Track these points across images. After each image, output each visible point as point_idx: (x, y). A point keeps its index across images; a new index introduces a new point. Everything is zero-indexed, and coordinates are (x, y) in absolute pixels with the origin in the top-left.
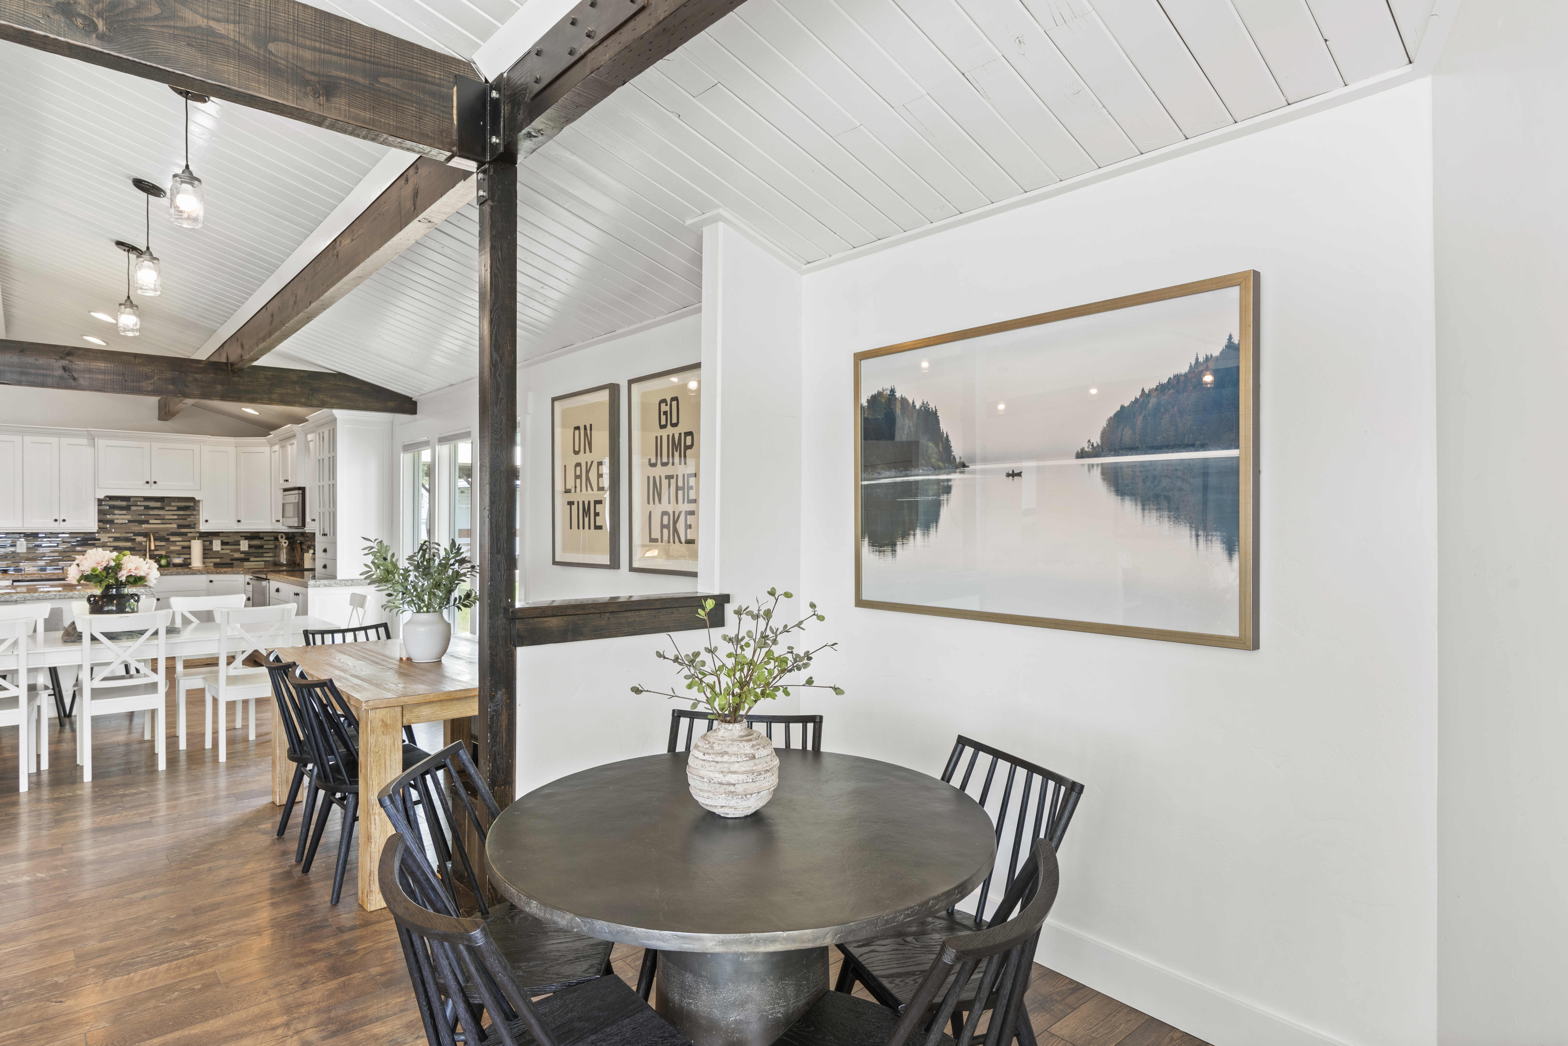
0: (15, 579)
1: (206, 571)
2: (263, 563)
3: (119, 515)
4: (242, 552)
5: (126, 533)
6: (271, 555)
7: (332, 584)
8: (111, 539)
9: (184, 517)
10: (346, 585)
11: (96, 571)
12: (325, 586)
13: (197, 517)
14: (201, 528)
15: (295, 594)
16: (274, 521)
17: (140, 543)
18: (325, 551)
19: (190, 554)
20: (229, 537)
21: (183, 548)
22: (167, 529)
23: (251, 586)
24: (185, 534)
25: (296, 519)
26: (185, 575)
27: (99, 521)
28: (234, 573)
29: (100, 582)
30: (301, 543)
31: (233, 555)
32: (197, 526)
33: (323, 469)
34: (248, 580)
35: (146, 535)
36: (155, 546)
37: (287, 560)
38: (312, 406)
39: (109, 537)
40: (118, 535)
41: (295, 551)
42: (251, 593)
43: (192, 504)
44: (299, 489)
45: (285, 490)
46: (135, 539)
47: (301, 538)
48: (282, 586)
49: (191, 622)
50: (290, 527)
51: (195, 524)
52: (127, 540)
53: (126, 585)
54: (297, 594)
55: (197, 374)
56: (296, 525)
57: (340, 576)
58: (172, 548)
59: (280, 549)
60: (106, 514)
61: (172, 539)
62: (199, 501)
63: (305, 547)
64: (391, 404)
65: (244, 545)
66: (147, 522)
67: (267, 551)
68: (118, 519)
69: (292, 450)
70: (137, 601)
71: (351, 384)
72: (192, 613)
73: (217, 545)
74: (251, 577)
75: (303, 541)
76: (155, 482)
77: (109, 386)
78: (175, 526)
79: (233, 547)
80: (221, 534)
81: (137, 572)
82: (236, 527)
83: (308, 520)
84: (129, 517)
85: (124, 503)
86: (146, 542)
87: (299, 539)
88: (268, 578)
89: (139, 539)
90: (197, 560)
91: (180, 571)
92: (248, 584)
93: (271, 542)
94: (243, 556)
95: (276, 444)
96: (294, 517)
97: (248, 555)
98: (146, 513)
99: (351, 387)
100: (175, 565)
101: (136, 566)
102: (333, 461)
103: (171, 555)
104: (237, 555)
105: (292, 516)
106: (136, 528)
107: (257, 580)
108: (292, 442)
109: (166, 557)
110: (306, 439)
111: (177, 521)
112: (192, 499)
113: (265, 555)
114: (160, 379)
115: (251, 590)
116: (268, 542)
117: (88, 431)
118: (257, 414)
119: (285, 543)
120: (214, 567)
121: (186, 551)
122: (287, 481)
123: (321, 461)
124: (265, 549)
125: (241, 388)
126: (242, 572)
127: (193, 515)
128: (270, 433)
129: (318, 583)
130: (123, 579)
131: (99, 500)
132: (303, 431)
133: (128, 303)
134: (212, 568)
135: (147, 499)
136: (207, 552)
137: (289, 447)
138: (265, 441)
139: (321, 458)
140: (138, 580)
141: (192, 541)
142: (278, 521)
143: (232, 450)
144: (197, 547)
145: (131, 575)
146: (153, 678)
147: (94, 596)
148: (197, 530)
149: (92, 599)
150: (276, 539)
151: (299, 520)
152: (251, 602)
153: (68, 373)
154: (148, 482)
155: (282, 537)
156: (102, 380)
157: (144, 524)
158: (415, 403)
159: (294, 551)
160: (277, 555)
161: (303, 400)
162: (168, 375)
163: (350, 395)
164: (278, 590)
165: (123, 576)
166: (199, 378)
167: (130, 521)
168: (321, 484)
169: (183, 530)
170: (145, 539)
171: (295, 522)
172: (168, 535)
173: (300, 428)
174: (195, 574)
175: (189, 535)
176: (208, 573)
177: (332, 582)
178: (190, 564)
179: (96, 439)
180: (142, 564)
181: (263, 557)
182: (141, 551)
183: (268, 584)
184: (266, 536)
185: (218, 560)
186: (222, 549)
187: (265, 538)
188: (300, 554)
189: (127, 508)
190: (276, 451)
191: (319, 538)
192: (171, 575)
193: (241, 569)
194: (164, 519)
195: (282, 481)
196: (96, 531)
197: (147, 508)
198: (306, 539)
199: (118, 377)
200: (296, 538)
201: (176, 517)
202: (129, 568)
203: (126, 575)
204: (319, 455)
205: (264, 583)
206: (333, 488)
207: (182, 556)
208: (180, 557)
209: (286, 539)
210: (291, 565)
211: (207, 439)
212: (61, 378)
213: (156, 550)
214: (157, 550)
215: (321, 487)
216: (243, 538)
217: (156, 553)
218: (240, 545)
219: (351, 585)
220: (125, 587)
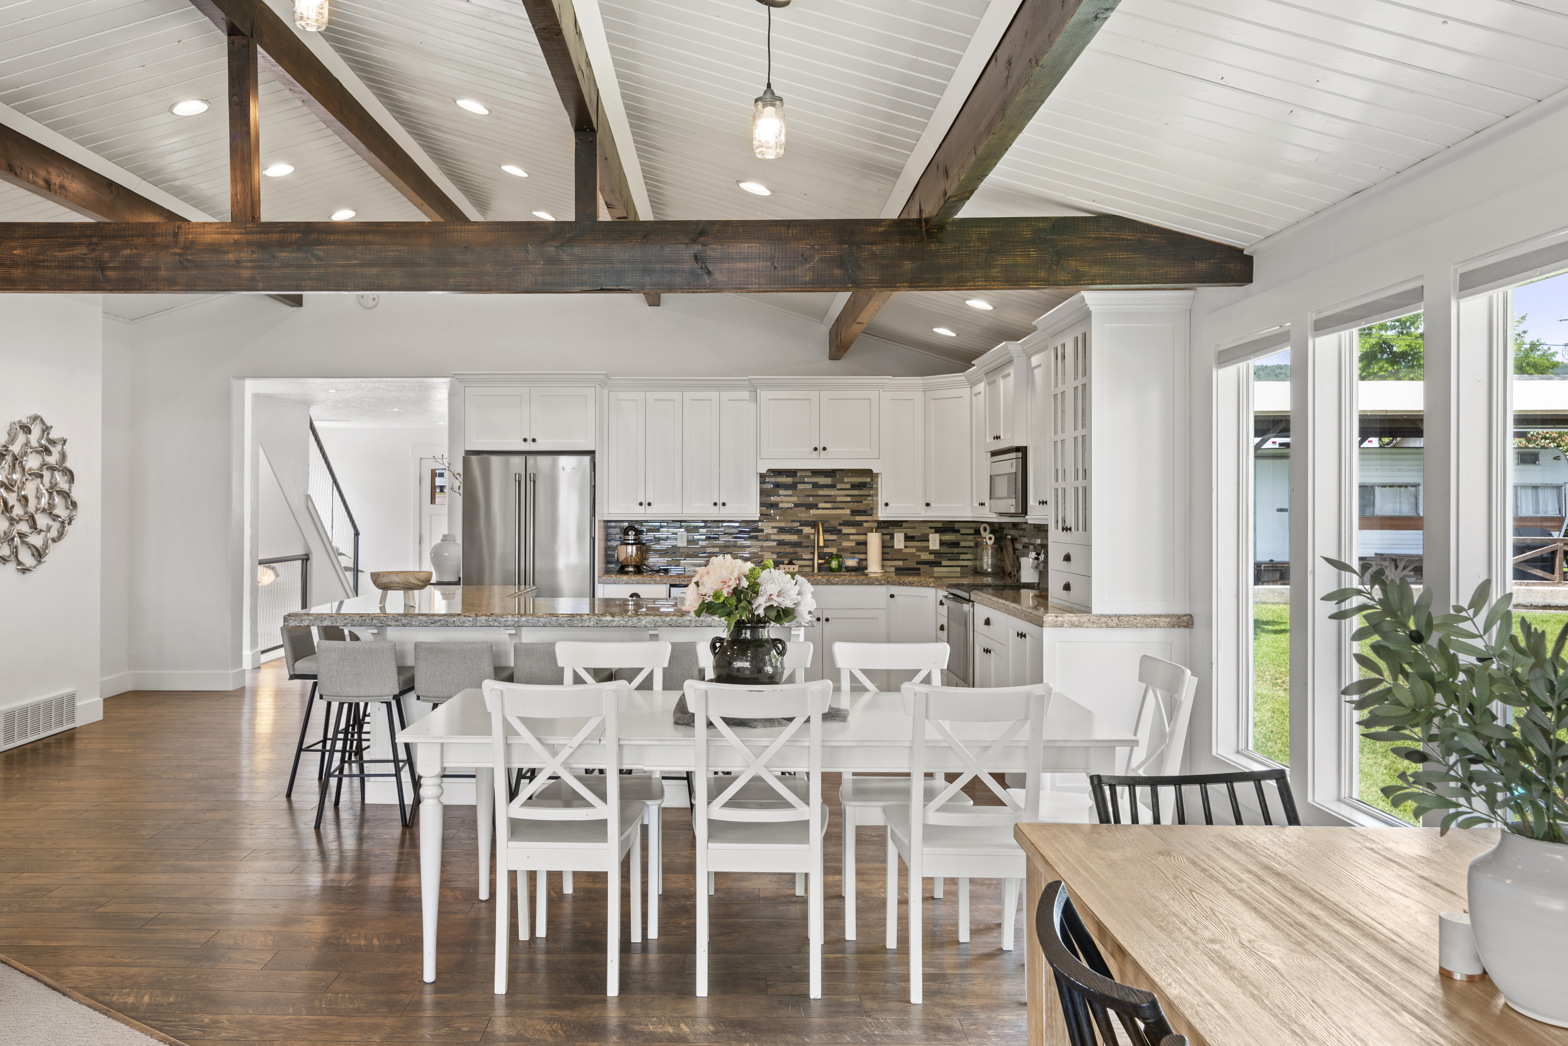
0: (672, 583)
1: (884, 581)
2: (959, 569)
3: (785, 496)
4: (932, 552)
5: (792, 521)
6: (969, 556)
7: (1084, 623)
8: (775, 531)
9: (858, 499)
10: (1108, 626)
11: (719, 598)
12: (1073, 625)
13: (874, 498)
14: (879, 515)
15: (1018, 634)
16: (976, 504)
17: (808, 536)
18: (1067, 558)
19: (866, 553)
20: (914, 528)
21: (858, 543)
22: (838, 517)
23: (945, 607)
24: (859, 524)
25: (1013, 501)
26: (859, 584)
27: (762, 505)
28: (922, 586)
29: (729, 615)
30: (1014, 540)
31: (919, 556)
32: (874, 511)
33: (1063, 411)
34: (940, 597)
35: (814, 525)
36: (825, 540)
37: (994, 566)
38: (1057, 285)
39: (773, 527)
40: (783, 525)
41: (1005, 553)
42: (946, 619)
43: (869, 480)
44: (1018, 449)
45: (994, 454)
46: (802, 530)
47: (1014, 532)
48: (995, 615)
49: (865, 690)
50: (1001, 514)
51: (872, 509)
52: (791, 531)
53: (765, 623)
54: (1022, 635)
55: (875, 244)
56: (1013, 510)
57: (1098, 607)
58: (845, 544)
59: (983, 549)
60: (769, 496)
61: (846, 530)
62: (877, 474)
63: (1019, 546)
64: (1202, 266)
65: (934, 541)
66: (815, 506)
67: (964, 550)
68: (782, 502)
69: (1006, 385)
70: (782, 653)
71: (1127, 235)
72: (865, 672)
73: (899, 542)
74: (946, 594)
75: (1017, 536)
76: (824, 449)
77: (754, 280)
78: (848, 512)
79: (919, 544)
80: (904, 525)
81: (780, 600)
82: (923, 514)
83: (1032, 502)
84: (795, 499)
85: (789, 480)
86: (814, 534)
87: (1011, 533)
88: (972, 598)
89: (807, 530)
90: (874, 566)
91: (853, 578)
92: (942, 603)
93: (971, 537)
94: (932, 557)
95: (979, 381)
96: (1009, 497)
97: (939, 557)
98: (815, 493)
99: (1127, 240)
100: (849, 569)
101: (779, 589)
102: (1084, 392)
103: (844, 555)
104: (925, 556)
105: (1006, 495)
106: (803, 515)
107: (954, 599)
108: (1006, 372)
109: (838, 556)
110: (1030, 363)
111: (850, 505)
112: (868, 472)
113: (962, 557)
114: (821, 260)
115: (946, 614)
116: (966, 537)
117: (749, 379)
118: (954, 335)
119: (990, 539)
120: (897, 574)
121: (861, 547)
122: (998, 438)
123: (1058, 398)
124: (962, 547)
125: (942, 261)
126: (932, 584)
127: (869, 496)
128: (973, 362)
129: (1060, 619)
130: (761, 612)
131: (762, 476)
132: (1024, 351)
133: (768, 95)
134: (893, 574)
135: (816, 473)
136: (887, 550)
137: (1001, 382)
138: (964, 378)
139: (1058, 391)
140: (783, 614)
141: (869, 534)
142: (982, 504)
143: (918, 396)
144: (874, 540)
145: (772, 606)
146: (800, 812)
147: (721, 640)
148: (875, 519)
149: (718, 645)
150: (977, 532)
151: (1017, 502)
152: (945, 632)
153: (700, 264)
154: (816, 449)
155: (985, 530)
156: (744, 270)
157: (812, 509)
158: (1248, 261)
159: (1002, 551)
160: (979, 558)
161: (1042, 274)
162: (834, 251)
163: (1124, 255)
164: (987, 622)
165: (760, 605)
166: (877, 252)
167: (796, 505)
168: (1059, 437)
169: (858, 518)
170: (813, 531)
171: (1010, 505)
172: (840, 524)
173: (1020, 348)
174: (872, 584)
175: (865, 525)
176: (888, 583)
177: (1084, 618)
178: (866, 568)
179: (758, 391)
180: (789, 585)
181: (959, 560)
182: (808, 547)
183: (971, 609)
184: (963, 528)
185: (900, 563)
186: (906, 547)
187: (962, 531)
188: (1011, 557)
189: (793, 486)
190: (980, 393)
191: (1054, 536)
192: (843, 584)
193: (931, 580)
194: (835, 502)
195: (989, 439)
196: (758, 519)
197: (816, 486)
198: (1021, 533)
199: (765, 264)
200: (1005, 532)
201: (849, 499)
202: (768, 593)
203: (764, 605)
204: (1056, 385)
205: (966, 607)
206: (1084, 443)
207: (856, 556)
208: (853, 558)
209: (991, 533)
210: (998, 574)
211: (887, 381)
212: (693, 273)
213: (825, 546)
214: (827, 547)
215: (1059, 444)
216: (933, 530)
217: (826, 550)
218: (928, 541)
219: (1117, 626)
220: (764, 627)
